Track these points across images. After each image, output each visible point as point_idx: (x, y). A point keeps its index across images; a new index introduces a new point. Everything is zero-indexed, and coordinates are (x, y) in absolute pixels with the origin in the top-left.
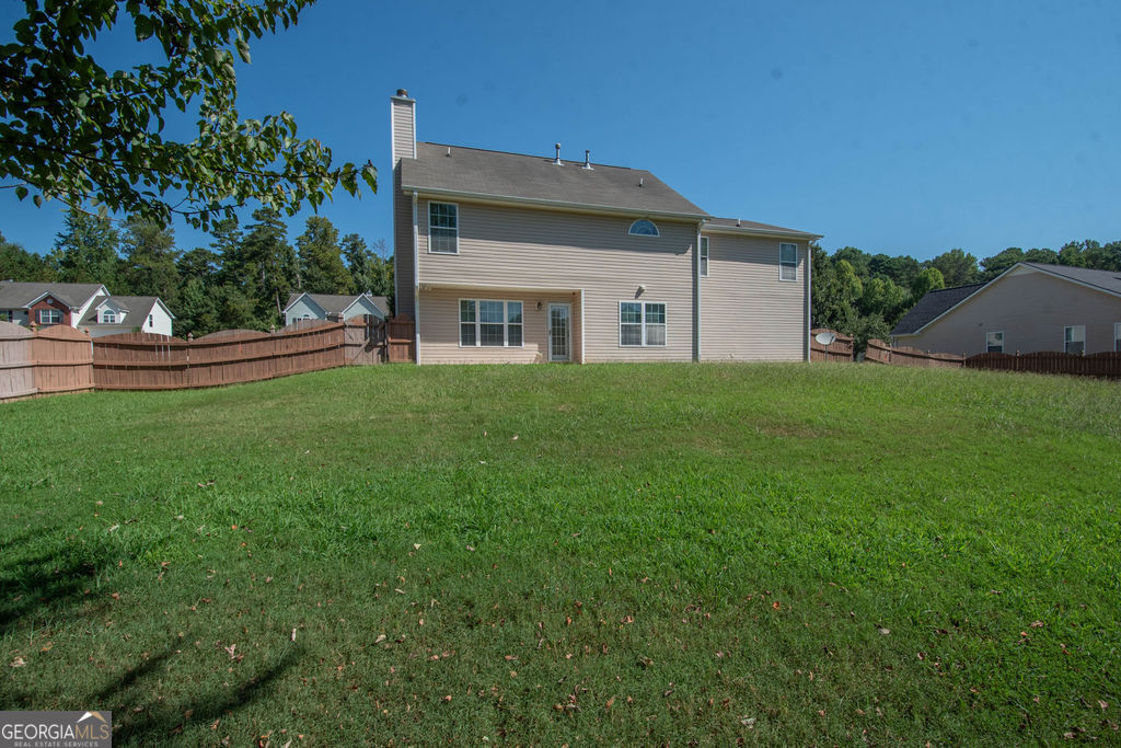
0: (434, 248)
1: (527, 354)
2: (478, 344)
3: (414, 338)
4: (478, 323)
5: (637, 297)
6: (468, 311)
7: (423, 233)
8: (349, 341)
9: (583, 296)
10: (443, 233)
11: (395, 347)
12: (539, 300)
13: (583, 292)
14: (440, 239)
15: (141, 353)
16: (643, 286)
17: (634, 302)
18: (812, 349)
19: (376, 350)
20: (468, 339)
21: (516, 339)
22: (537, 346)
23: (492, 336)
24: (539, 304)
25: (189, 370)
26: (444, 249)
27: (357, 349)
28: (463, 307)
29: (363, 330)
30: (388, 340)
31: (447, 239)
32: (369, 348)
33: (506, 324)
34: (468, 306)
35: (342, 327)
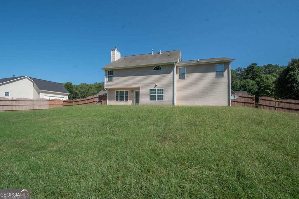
0: (109, 80)
1: (130, 103)
2: (119, 101)
3: (106, 100)
4: (119, 96)
5: (155, 87)
6: (117, 94)
7: (106, 77)
8: (96, 100)
9: (140, 88)
10: (110, 77)
11: (104, 101)
12: (132, 90)
14: (110, 78)
15: (69, 103)
16: (157, 84)
17: (154, 89)
18: (232, 101)
19: (100, 102)
20: (117, 100)
21: (127, 100)
22: (132, 101)
23: (122, 99)
24: (132, 91)
26: (110, 80)
27: (97, 102)
28: (116, 93)
29: (98, 98)
30: (102, 100)
31: (111, 78)
32: (99, 102)
33: (125, 96)
34: (117, 92)
35: (95, 98)
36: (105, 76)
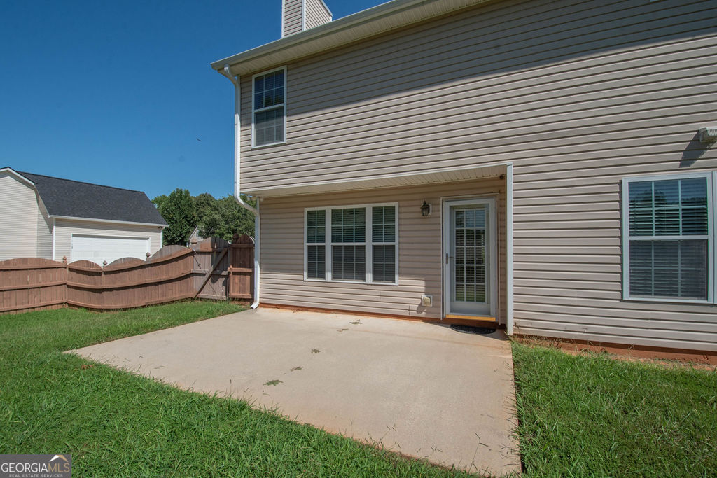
0: (260, 139)
1: (406, 294)
2: (329, 277)
3: (252, 267)
4: (328, 244)
6: (315, 232)
7: (245, 123)
8: (197, 270)
10: (270, 115)
11: (237, 277)
12: (426, 198)
13: (510, 178)
14: (265, 125)
17: (679, 176)
19: (221, 280)
20: (316, 269)
21: (385, 271)
22: (422, 283)
23: (349, 265)
24: (426, 208)
25: (104, 293)
26: (270, 139)
27: (203, 279)
28: (309, 223)
29: (210, 256)
30: (230, 268)
31: (273, 124)
32: (214, 277)
33: (369, 244)
34: (315, 219)
35: (192, 254)
36: (237, 118)
